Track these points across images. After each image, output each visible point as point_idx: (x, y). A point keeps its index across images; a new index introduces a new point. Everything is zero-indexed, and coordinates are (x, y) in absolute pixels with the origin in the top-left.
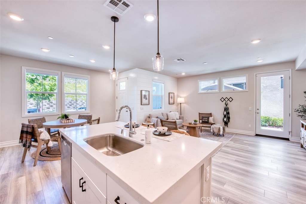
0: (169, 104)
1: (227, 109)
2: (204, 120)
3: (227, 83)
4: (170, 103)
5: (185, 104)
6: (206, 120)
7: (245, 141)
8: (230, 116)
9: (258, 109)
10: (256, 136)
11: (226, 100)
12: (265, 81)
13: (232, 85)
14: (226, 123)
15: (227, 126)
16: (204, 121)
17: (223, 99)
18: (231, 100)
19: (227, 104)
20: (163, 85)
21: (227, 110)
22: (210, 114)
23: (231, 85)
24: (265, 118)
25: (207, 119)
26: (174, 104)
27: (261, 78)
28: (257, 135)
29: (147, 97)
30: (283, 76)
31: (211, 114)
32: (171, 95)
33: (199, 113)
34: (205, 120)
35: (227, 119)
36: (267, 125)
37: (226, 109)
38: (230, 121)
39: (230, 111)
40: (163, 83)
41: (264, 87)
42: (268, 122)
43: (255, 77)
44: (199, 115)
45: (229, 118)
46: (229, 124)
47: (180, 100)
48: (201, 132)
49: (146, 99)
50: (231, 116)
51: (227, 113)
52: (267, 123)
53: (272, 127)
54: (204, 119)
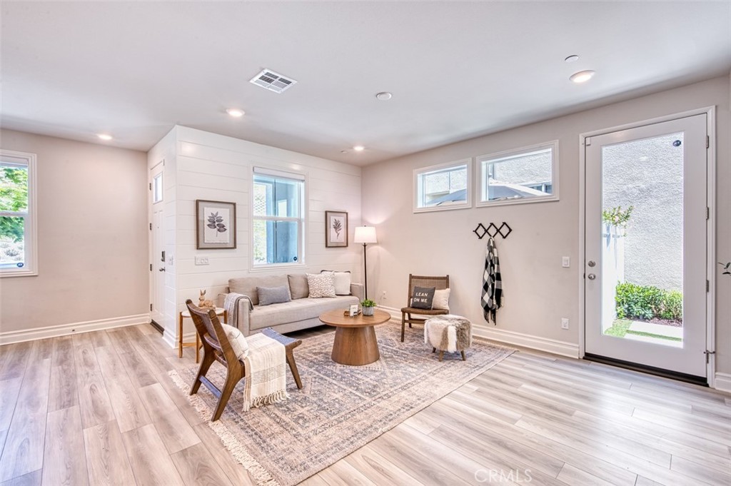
0: (326, 246)
1: (491, 261)
2: (418, 300)
3: (531, 182)
4: (328, 245)
5: (379, 248)
6: (422, 300)
7: (525, 386)
8: (503, 288)
9: (592, 264)
10: (584, 358)
11: (493, 231)
12: (645, 172)
13: (543, 188)
14: (490, 311)
15: (495, 321)
16: (417, 302)
17: (482, 230)
18: (505, 230)
19: (495, 247)
20: (302, 184)
21: (492, 265)
22: (444, 278)
23: (539, 188)
24: (643, 292)
25: (426, 295)
26: (347, 246)
27: (604, 149)
28: (589, 357)
29: (227, 222)
30: (680, 137)
31: (447, 278)
32: (332, 219)
33: (411, 277)
34: (421, 298)
35: (492, 298)
36: (649, 314)
37: (491, 263)
38: (502, 304)
39: (504, 270)
40: (303, 181)
41: (641, 191)
42: (653, 306)
43: (582, 147)
44: (410, 281)
45: (498, 294)
46: (499, 313)
47: (362, 234)
48: (402, 341)
49: (222, 228)
50: (505, 285)
51: (490, 275)
52: (651, 308)
53: (666, 321)
54: (418, 297)
